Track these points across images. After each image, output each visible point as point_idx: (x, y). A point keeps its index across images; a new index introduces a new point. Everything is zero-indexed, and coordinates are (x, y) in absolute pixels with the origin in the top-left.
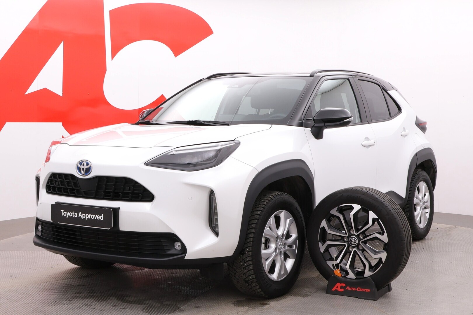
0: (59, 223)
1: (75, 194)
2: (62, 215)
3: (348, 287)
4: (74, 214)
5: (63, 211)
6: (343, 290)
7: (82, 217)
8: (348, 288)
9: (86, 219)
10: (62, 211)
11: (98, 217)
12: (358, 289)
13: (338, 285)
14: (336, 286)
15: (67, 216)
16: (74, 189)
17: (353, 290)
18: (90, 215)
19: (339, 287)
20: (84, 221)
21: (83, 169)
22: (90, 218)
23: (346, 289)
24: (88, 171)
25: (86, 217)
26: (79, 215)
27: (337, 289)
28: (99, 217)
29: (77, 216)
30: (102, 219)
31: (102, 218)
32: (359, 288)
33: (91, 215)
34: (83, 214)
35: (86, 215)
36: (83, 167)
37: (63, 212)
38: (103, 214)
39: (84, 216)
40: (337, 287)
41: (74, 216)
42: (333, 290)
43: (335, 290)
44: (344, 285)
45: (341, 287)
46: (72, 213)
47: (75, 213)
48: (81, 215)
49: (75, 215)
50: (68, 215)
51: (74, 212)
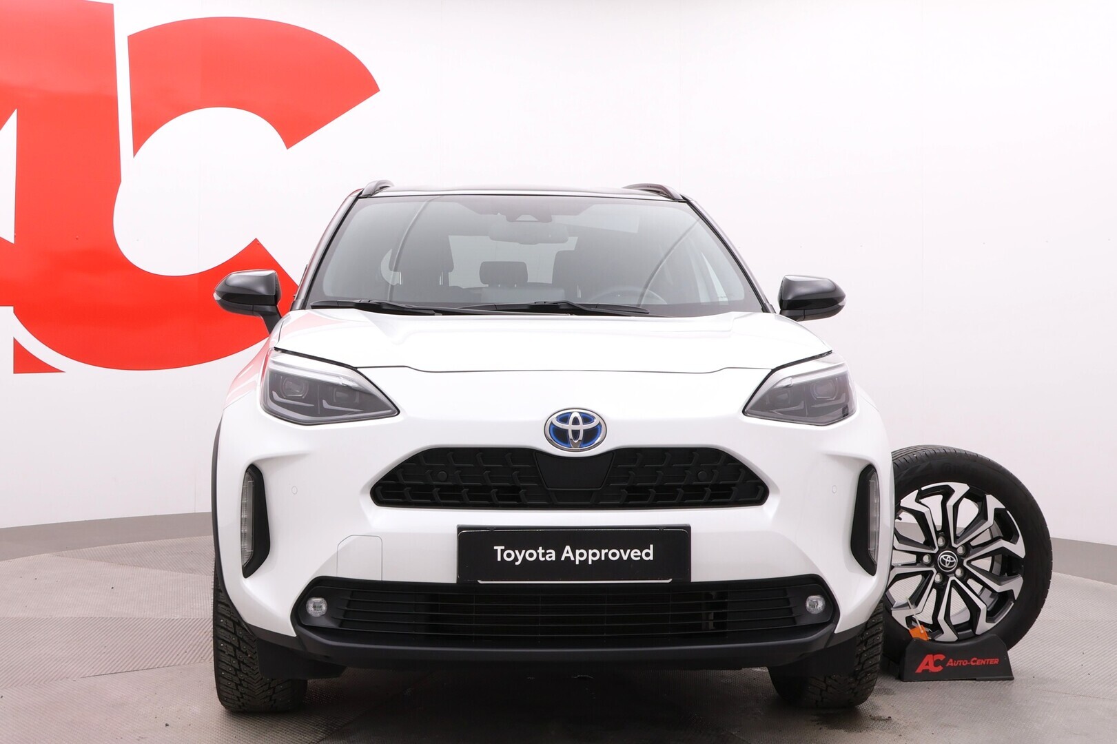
0: (480, 582)
1: (521, 501)
2: (499, 559)
3: (951, 660)
4: (544, 555)
5: (503, 548)
6: (940, 668)
7: (572, 559)
8: (951, 663)
9: (590, 563)
10: (499, 548)
11: (635, 554)
12: (974, 662)
13: (929, 659)
14: (925, 662)
15: (516, 559)
16: (519, 489)
17: (964, 664)
18: (604, 552)
19: (931, 663)
20: (584, 569)
21: (576, 433)
22: (603, 558)
23: (947, 665)
24: (591, 436)
25: (591, 558)
26: (565, 555)
27: (927, 668)
28: (639, 554)
29: (554, 559)
30: (651, 558)
31: (648, 554)
32: (976, 659)
33: (607, 551)
34: (578, 552)
35: (591, 552)
36: (576, 427)
37: (503, 551)
38: (652, 546)
39: (581, 555)
40: (927, 664)
41: (542, 559)
42: (919, 670)
43: (923, 670)
44: (942, 657)
45: (936, 664)
46: (536, 550)
47: (548, 551)
48: (570, 554)
49: (547, 556)
50: (520, 558)
51: (545, 548)
